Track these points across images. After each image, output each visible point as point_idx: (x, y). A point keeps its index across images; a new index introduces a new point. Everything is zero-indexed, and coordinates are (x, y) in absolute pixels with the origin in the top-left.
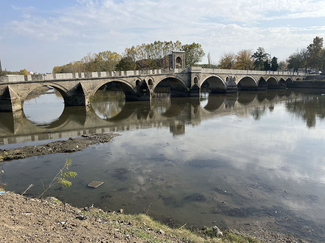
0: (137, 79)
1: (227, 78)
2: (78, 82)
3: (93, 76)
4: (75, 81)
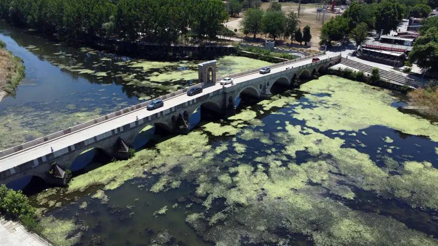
0: (172, 115)
1: (261, 85)
2: (117, 136)
3: (131, 127)
4: (114, 137)
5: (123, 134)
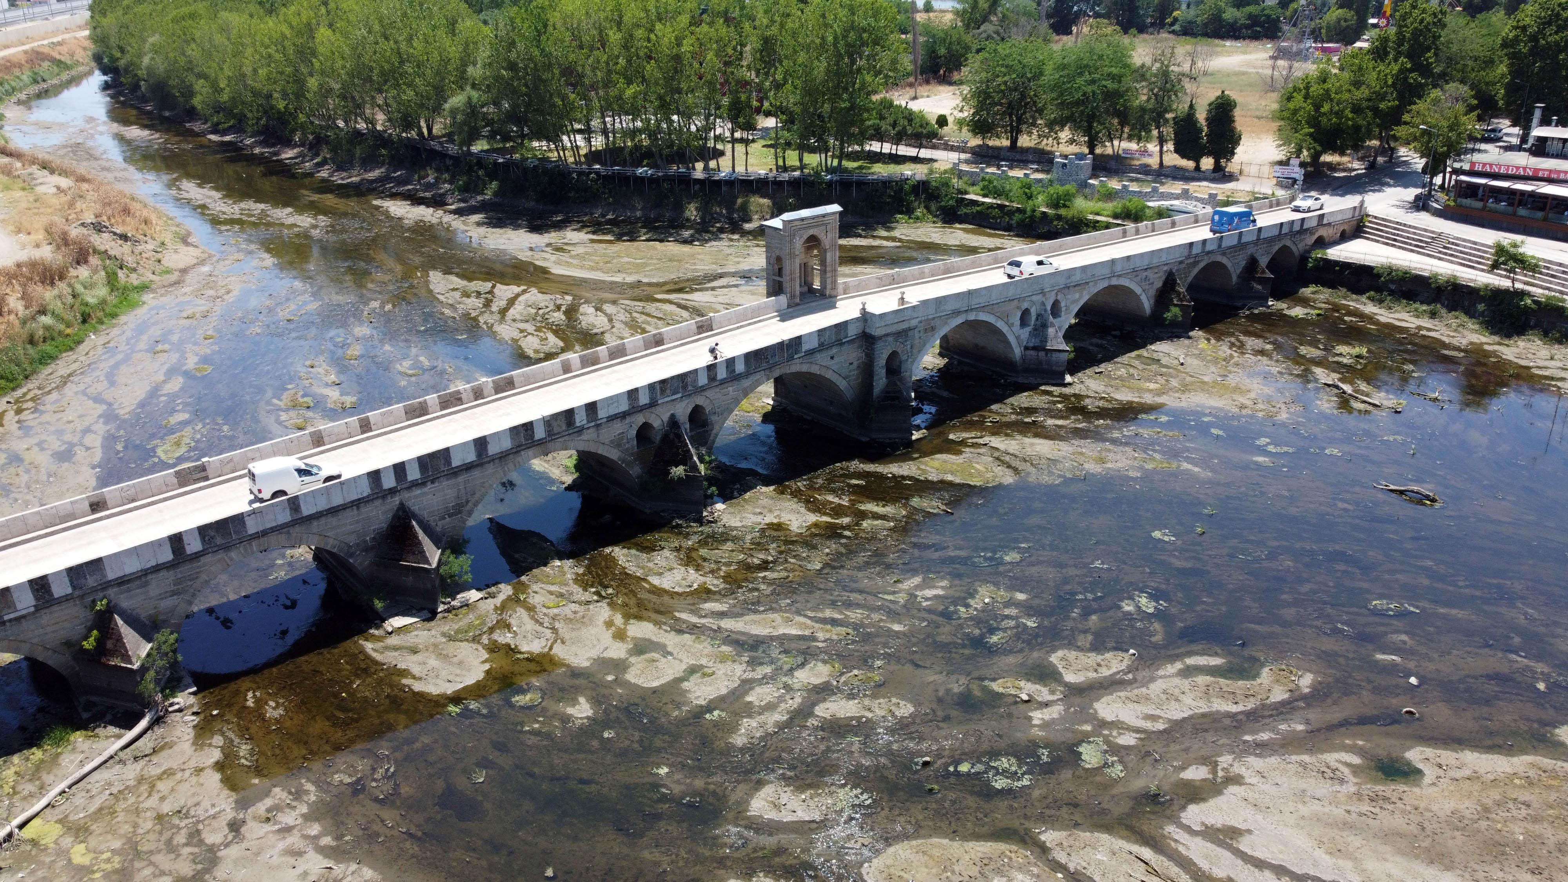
0: (638, 420)
1: (1026, 313)
2: (396, 500)
3: (456, 462)
4: (378, 502)
5: (419, 492)
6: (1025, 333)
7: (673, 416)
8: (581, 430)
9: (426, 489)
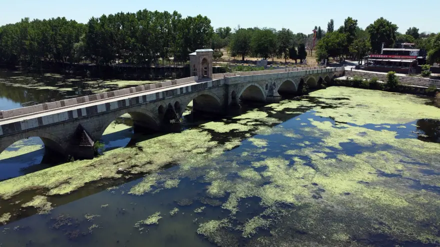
0: (159, 104)
1: (267, 85)
2: (78, 123)
3: (99, 111)
4: (71, 123)
5: (86, 121)
6: (267, 91)
7: (170, 104)
8: (140, 105)
9: (88, 120)
